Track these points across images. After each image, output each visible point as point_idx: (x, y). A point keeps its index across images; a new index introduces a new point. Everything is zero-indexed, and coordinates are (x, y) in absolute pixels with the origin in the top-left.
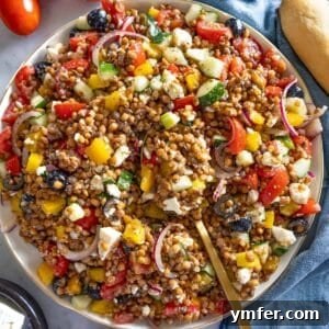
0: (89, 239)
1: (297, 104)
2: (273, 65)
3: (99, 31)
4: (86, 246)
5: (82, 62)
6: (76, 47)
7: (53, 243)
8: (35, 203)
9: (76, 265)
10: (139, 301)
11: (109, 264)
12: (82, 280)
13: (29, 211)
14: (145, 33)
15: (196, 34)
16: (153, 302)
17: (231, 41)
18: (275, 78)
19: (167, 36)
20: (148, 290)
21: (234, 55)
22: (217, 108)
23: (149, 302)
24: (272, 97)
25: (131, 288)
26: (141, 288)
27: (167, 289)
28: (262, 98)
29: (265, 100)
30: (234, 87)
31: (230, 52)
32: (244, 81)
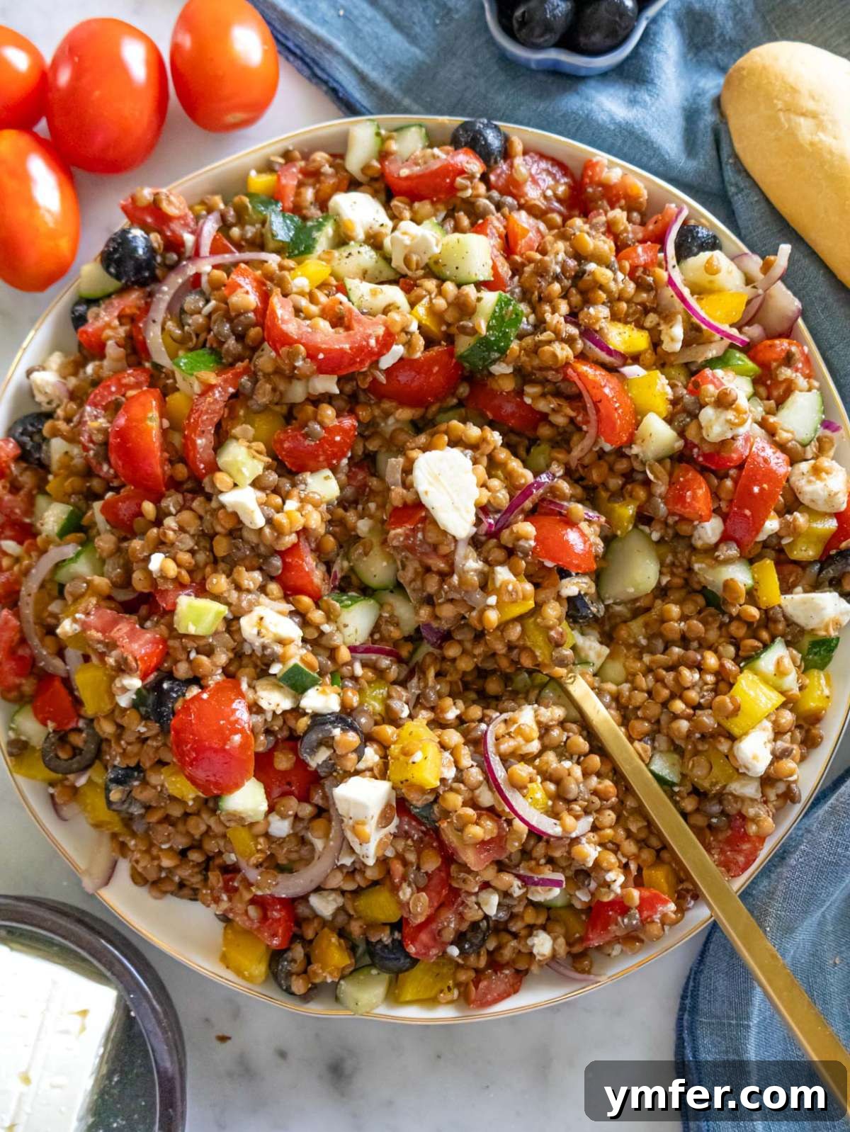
0: (320, 823)
1: (710, 269)
2: (613, 195)
3: (142, 284)
4: (319, 844)
5: (130, 377)
6: (102, 346)
7: (231, 871)
8: (145, 783)
9: (315, 901)
10: (515, 927)
11: (398, 868)
12: (342, 933)
13: (136, 810)
14: (259, 244)
15: (390, 193)
16: (549, 917)
17: (484, 178)
18: (630, 227)
19: (319, 227)
20: (526, 892)
21: (506, 210)
22: (519, 356)
23: (541, 920)
24: (644, 272)
25: (478, 904)
26: (506, 894)
27: (573, 869)
28: (621, 286)
29: (631, 287)
30: (540, 287)
31: (492, 207)
32: (557, 263)
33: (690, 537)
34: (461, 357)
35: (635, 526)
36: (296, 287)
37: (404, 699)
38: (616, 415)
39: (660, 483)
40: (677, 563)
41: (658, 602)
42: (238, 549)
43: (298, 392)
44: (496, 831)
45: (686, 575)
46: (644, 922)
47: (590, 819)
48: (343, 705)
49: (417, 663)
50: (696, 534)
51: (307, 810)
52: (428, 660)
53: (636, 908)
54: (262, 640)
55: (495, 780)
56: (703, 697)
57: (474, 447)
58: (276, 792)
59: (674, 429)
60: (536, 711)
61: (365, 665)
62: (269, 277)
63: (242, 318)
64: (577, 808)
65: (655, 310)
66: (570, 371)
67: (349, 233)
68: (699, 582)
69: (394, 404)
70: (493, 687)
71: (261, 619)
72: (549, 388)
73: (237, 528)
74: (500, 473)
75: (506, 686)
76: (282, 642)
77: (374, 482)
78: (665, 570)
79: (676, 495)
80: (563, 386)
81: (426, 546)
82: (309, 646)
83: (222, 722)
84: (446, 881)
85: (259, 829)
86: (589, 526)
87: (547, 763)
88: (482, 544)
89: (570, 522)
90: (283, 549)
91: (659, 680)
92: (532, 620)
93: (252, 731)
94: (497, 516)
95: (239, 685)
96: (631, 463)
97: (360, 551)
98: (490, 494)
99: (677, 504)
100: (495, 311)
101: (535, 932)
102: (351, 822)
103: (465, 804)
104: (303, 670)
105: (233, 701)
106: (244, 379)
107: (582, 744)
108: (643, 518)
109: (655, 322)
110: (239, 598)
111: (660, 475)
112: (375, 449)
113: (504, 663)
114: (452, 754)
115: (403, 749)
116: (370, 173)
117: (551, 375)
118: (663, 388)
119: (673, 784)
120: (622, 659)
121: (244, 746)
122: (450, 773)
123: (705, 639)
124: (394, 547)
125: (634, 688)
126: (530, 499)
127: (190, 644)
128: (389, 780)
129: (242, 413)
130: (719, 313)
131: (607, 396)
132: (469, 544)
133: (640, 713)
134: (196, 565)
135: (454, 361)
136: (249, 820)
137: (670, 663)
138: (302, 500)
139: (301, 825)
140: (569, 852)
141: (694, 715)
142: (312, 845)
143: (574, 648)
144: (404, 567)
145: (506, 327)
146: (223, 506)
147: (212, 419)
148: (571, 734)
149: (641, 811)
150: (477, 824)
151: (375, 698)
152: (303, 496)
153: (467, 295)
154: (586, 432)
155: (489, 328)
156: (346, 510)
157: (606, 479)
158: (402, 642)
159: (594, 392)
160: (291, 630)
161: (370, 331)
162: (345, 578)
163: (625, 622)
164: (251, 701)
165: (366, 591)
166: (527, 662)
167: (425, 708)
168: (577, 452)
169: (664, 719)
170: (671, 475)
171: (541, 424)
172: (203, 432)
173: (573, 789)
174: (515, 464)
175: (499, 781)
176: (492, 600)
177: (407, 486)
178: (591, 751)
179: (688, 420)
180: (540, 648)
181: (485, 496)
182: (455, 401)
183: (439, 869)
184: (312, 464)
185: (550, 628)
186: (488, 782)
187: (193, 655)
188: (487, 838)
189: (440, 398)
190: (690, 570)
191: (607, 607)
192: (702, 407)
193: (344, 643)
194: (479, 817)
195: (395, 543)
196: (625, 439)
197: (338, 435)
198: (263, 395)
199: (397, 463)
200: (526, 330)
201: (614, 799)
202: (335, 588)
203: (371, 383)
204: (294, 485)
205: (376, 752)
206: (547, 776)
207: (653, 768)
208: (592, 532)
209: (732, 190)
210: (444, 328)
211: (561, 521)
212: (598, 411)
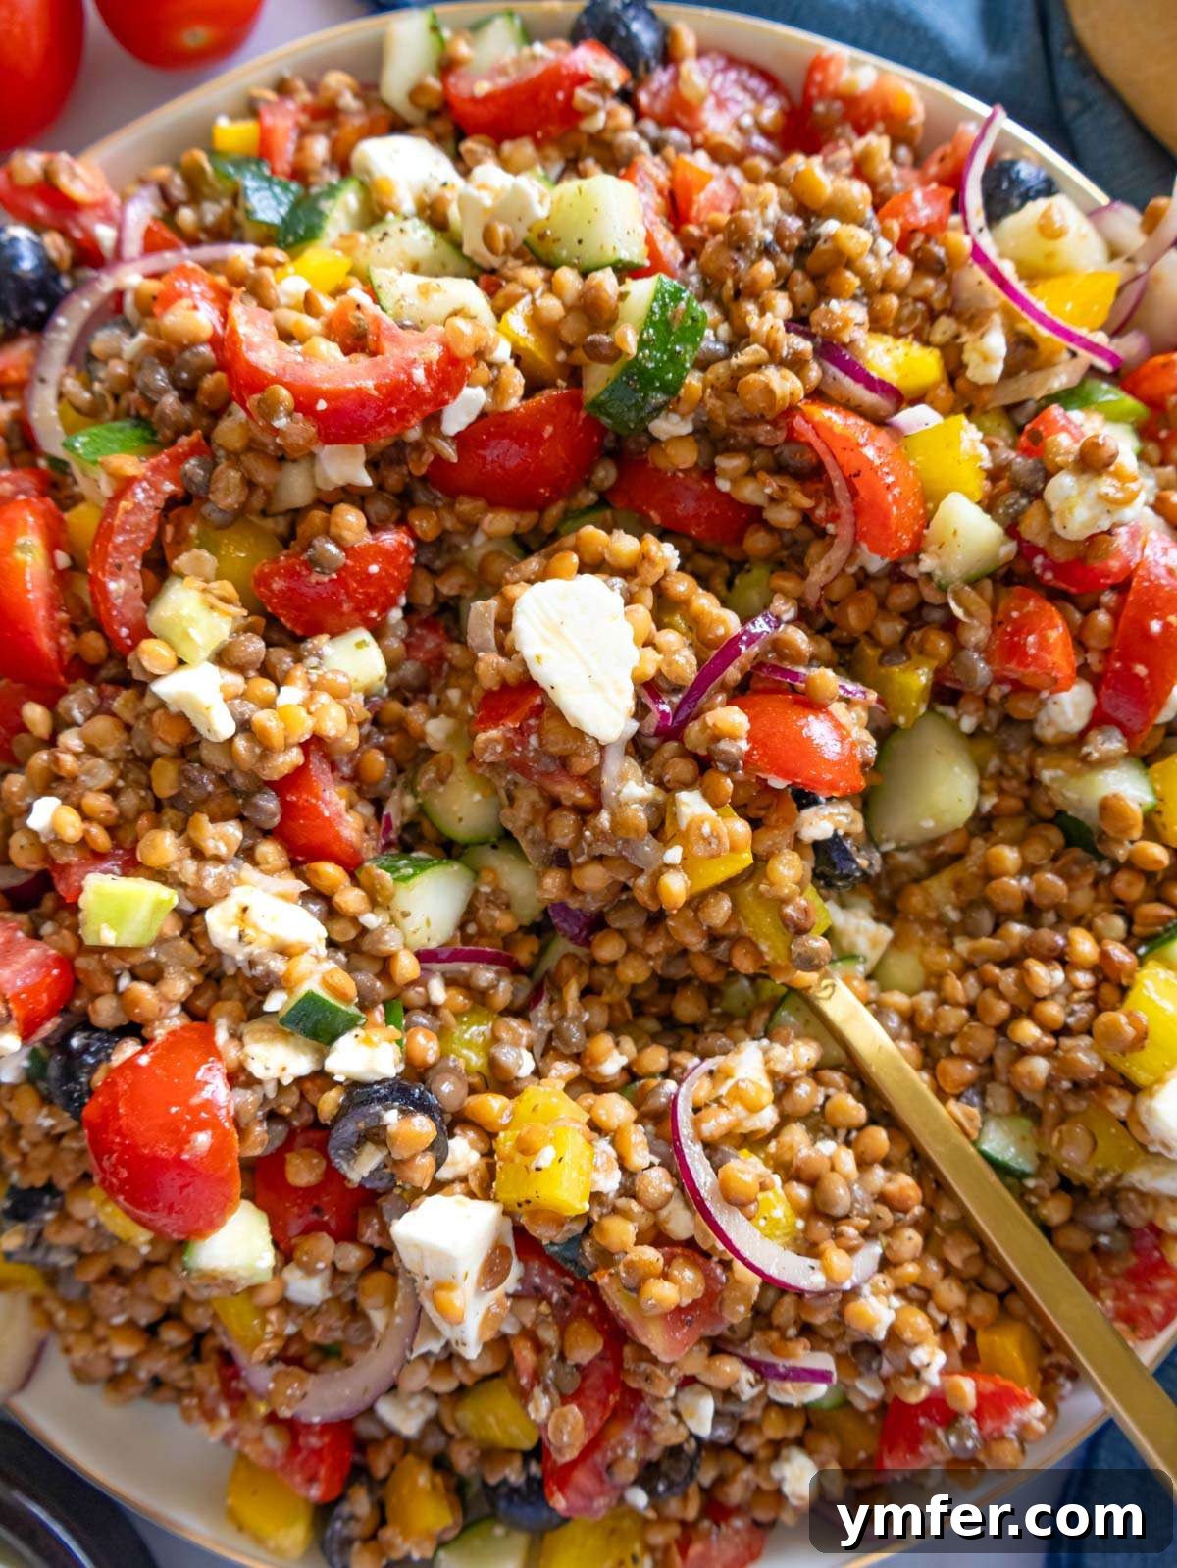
0: (379, 1279)
1: (1048, 230)
2: (861, 114)
4: (378, 1318)
5: (3, 483)
8: (65, 1215)
9: (386, 1411)
10: (747, 1445)
11: (525, 1356)
12: (440, 1463)
14: (226, 232)
15: (460, 135)
16: (810, 1428)
17: (628, 97)
18: (895, 172)
19: (332, 192)
20: (766, 1389)
21: (670, 152)
22: (702, 400)
23: (795, 1430)
24: (928, 239)
25: (677, 1413)
26: (727, 1395)
27: (847, 1340)
28: (886, 264)
29: (905, 266)
30: (736, 270)
31: (645, 146)
32: (765, 225)
33: (1030, 723)
34: (597, 405)
35: (930, 709)
36: (287, 294)
37: (524, 1041)
38: (890, 498)
39: (976, 623)
40: (1008, 771)
41: (978, 843)
42: (192, 782)
43: (296, 488)
44: (701, 1288)
45: (1025, 792)
46: (988, 1441)
47: (876, 1250)
48: (408, 1060)
49: (547, 973)
50: (1043, 717)
51: (352, 1257)
52: (566, 967)
53: (971, 1414)
54: (248, 949)
55: (695, 1192)
56: (1072, 1013)
57: (628, 573)
58: (295, 1226)
59: (996, 518)
60: (765, 1052)
61: (450, 983)
62: (238, 280)
63: (187, 355)
64: (850, 1231)
65: (949, 312)
66: (798, 422)
67: (385, 201)
68: (1051, 804)
69: (480, 504)
70: (687, 1008)
71: (245, 909)
72: (761, 458)
73: (190, 744)
74: (677, 619)
75: (711, 1005)
76: (285, 951)
77: (455, 652)
78: (987, 785)
79: (1009, 646)
80: (786, 452)
81: (546, 760)
82: (341, 956)
83: (173, 1110)
84: (614, 1380)
85: (268, 1295)
86: (848, 709)
87: (791, 1148)
88: (653, 751)
89: (811, 703)
90: (276, 777)
91: (986, 984)
92: (751, 886)
93: (236, 1121)
94: (676, 699)
95: (210, 1034)
96: (920, 593)
97: (431, 775)
98: (661, 657)
99: (1009, 661)
100: (652, 312)
101: (784, 1452)
102: (428, 1284)
103: (640, 1240)
104: (324, 1001)
105: (197, 1068)
106: (191, 465)
107: (853, 1109)
108: (945, 693)
109: (950, 334)
110: (198, 873)
111: (973, 608)
112: (453, 592)
113: (704, 968)
114: (613, 1143)
115: (519, 1140)
116: (424, 100)
117: (763, 433)
118: (975, 449)
119: (1021, 1176)
120: (917, 948)
121: (218, 1150)
122: (610, 1182)
123: (1069, 907)
124: (492, 765)
125: (942, 1001)
126: (736, 663)
127: (116, 964)
128: (496, 1201)
129: (193, 530)
130: (1069, 307)
131: (870, 462)
132: (627, 753)
133: (955, 1046)
134: (121, 815)
135: (583, 414)
136: (244, 1284)
137: (1007, 953)
138: (313, 687)
139: (346, 1283)
140: (841, 1313)
141: (1057, 1047)
142: (366, 1317)
143: (829, 934)
144: (511, 799)
145: (675, 343)
146: (162, 704)
147: (134, 542)
148: (831, 1091)
149: (966, 1227)
150: (665, 1276)
151: (469, 1044)
152: (314, 678)
153: (598, 288)
154: (833, 536)
155: (642, 344)
156: (406, 703)
157: (873, 625)
158: (519, 936)
159: (843, 457)
160: (306, 927)
161: (412, 355)
162: (409, 827)
163: (917, 880)
164: (234, 1065)
165: (449, 849)
166: (744, 963)
167: (563, 1057)
168: (818, 575)
169: (1001, 1056)
170: (994, 607)
171: (751, 529)
172: (119, 567)
173: (841, 1195)
174: (705, 602)
175: (704, 1193)
176: (674, 854)
177: (506, 650)
178: (872, 1121)
179: (1024, 502)
180: (767, 937)
181: (651, 663)
182: (592, 497)
183: (601, 1357)
184: (331, 620)
185: (784, 901)
186: (682, 1191)
187: (124, 982)
188: (686, 1301)
189: (563, 489)
190: (1033, 782)
191: (885, 856)
192: (1048, 476)
193: (406, 946)
194: (668, 1262)
195: (489, 757)
196: (907, 544)
197: (375, 562)
198: (228, 490)
199: (487, 608)
200: (715, 352)
201: (918, 1210)
202: (389, 845)
203: (432, 465)
204: (299, 660)
205: (472, 1146)
206: (791, 1173)
207: (985, 1147)
208: (853, 721)
209: (1071, 106)
210: (561, 356)
211: (796, 702)
212: (854, 493)
